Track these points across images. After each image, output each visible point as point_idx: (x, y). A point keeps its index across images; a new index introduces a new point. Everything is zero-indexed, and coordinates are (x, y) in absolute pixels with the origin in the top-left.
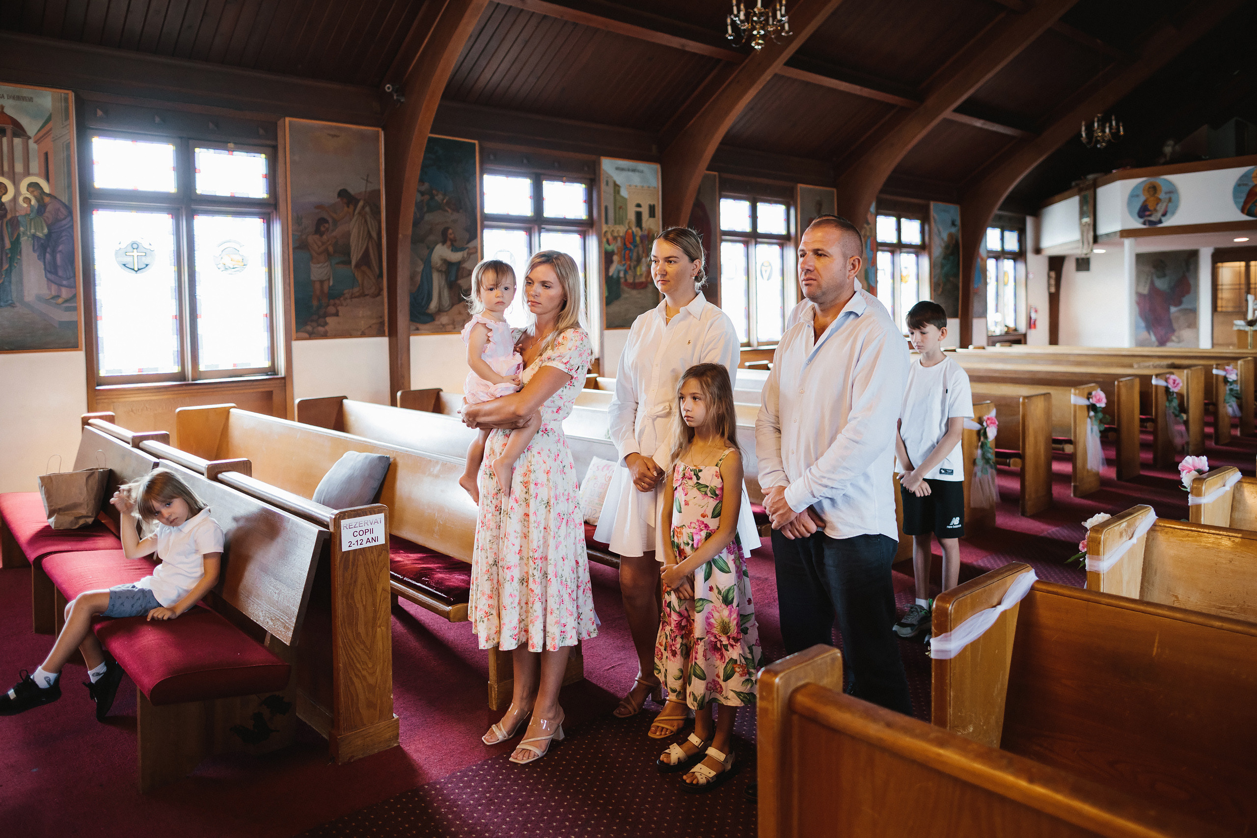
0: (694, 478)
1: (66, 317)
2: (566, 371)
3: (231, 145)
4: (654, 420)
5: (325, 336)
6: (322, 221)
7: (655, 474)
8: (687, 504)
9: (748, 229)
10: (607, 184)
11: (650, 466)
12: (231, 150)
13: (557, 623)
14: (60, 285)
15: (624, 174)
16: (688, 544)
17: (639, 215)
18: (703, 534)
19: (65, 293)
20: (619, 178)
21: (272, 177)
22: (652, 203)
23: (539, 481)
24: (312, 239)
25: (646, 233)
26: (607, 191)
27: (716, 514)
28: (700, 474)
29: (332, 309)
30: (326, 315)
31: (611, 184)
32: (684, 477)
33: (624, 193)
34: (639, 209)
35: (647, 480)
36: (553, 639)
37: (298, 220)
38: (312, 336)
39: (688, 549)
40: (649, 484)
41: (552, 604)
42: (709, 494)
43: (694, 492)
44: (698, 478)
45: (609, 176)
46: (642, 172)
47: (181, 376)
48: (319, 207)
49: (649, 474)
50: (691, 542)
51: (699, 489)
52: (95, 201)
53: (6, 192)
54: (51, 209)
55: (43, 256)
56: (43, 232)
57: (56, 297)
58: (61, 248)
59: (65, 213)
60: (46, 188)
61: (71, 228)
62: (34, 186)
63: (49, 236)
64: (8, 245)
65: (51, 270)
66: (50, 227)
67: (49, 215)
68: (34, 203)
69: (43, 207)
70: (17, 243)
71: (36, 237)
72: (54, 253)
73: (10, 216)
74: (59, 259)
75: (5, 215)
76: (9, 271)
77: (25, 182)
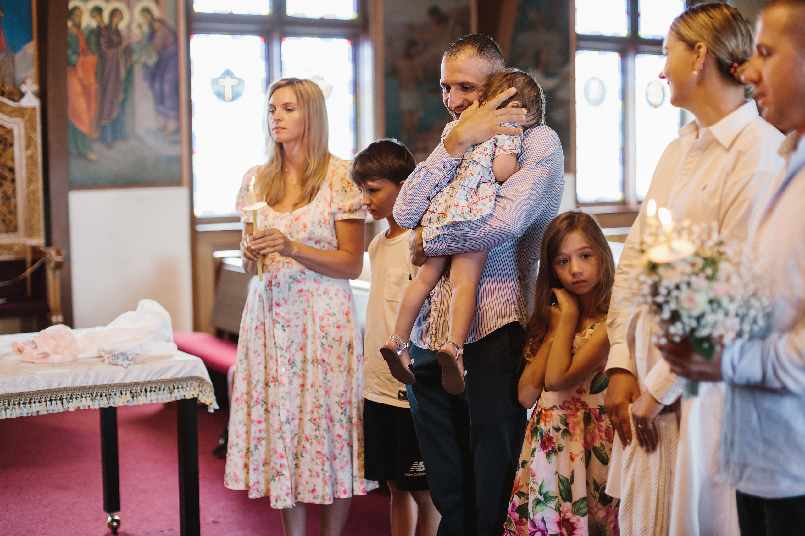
1: (172, 151)
6: (411, 44)
14: (167, 116)
19: (172, 125)
24: (403, 64)
48: (410, 27)
52: (196, 25)
53: (121, 18)
54: (159, 34)
55: (152, 86)
56: (152, 60)
57: (164, 129)
58: (169, 76)
59: (171, 39)
60: (156, 12)
61: (176, 54)
62: (146, 11)
63: (158, 64)
64: (123, 74)
65: (160, 100)
66: (160, 54)
67: (158, 41)
68: (146, 28)
69: (153, 33)
70: (130, 72)
71: (145, 66)
72: (162, 82)
73: (124, 44)
74: (167, 88)
75: (120, 43)
76: (124, 102)
77: (139, 6)
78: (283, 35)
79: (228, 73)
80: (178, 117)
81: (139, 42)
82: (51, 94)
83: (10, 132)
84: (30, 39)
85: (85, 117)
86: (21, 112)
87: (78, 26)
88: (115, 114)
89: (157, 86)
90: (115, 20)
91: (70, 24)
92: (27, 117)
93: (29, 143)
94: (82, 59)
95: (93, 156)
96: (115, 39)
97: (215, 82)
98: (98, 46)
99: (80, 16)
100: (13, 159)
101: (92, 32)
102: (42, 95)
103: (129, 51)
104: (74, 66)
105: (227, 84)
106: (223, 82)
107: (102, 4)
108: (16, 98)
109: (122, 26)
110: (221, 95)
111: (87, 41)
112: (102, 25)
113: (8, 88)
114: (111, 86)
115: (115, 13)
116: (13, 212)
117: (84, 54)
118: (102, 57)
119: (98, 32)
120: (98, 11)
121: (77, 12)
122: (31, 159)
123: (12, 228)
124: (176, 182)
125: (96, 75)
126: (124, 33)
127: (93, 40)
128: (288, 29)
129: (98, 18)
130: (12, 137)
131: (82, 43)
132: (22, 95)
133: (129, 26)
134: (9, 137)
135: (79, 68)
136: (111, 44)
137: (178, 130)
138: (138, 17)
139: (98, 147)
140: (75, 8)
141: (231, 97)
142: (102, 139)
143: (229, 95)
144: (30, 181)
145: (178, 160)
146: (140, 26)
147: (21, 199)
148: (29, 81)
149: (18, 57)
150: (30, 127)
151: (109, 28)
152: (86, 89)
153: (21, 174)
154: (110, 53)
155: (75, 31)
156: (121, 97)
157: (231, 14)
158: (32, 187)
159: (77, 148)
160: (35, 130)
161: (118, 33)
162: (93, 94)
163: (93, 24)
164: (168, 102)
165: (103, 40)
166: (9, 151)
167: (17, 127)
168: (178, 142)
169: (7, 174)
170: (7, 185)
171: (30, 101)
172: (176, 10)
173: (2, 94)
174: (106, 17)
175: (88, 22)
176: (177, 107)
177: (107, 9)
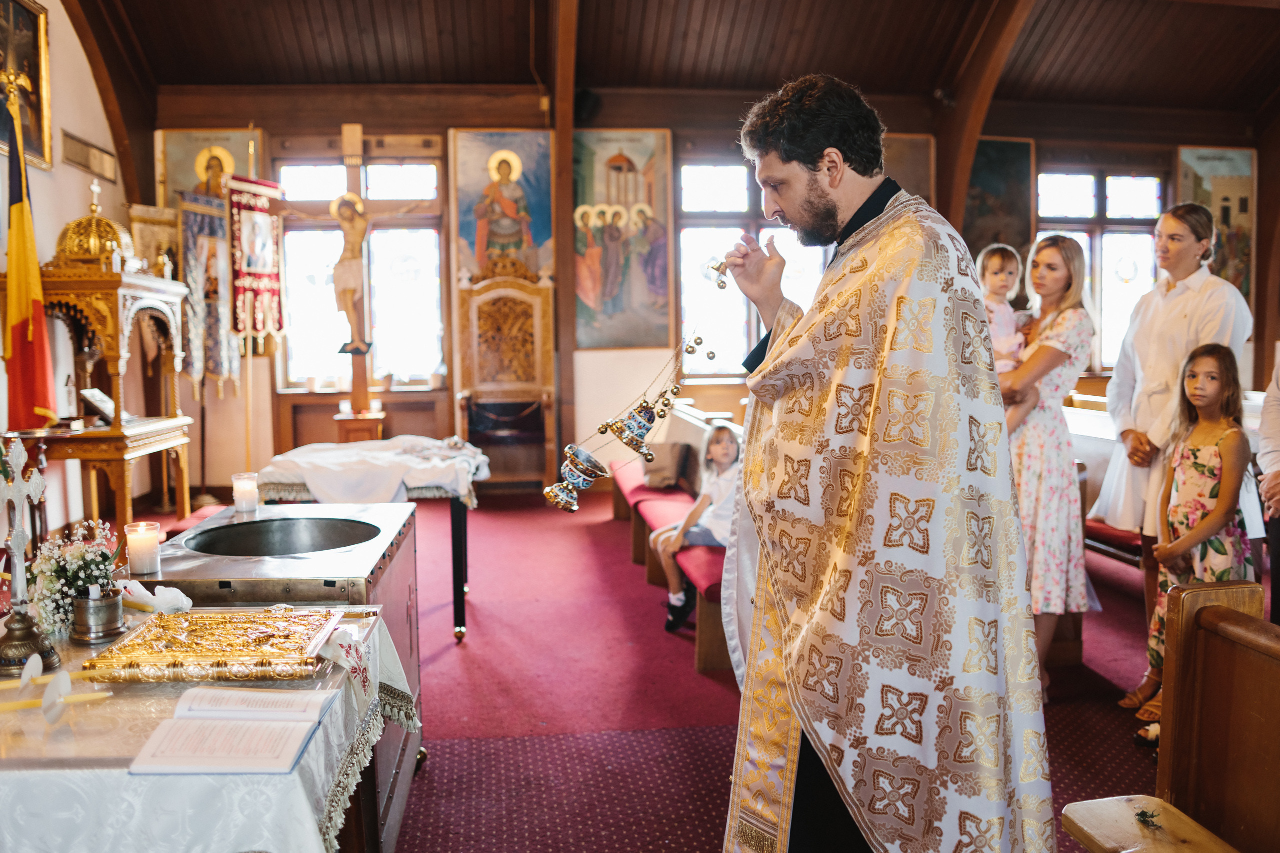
0: (1192, 457)
2: (1063, 350)
4: (1150, 396)
7: (1148, 448)
8: (1184, 483)
10: (1186, 176)
11: (1143, 440)
13: (1042, 588)
14: (658, 294)
15: (1208, 164)
16: (1182, 523)
17: (1226, 212)
18: (1199, 513)
20: (1201, 169)
22: (1243, 195)
23: (1033, 454)
25: (1234, 230)
26: (1184, 184)
27: (1214, 495)
28: (1198, 454)
31: (1191, 176)
32: (1182, 457)
33: (1207, 186)
34: (1226, 204)
35: (1140, 454)
36: (1037, 603)
39: (1182, 529)
40: (1142, 459)
41: (1038, 569)
42: (1207, 473)
43: (1193, 472)
44: (1196, 457)
45: (1188, 168)
46: (1230, 160)
49: (1141, 448)
50: (1185, 522)
51: (1196, 469)
52: (683, 221)
53: (621, 218)
54: (652, 230)
55: (645, 270)
56: (645, 250)
57: (654, 304)
58: (659, 262)
60: (649, 212)
61: (666, 245)
62: (641, 212)
63: (650, 253)
64: (622, 261)
65: (652, 280)
66: (652, 245)
67: (650, 235)
68: (641, 225)
69: (646, 228)
70: (627, 260)
71: (640, 254)
72: (653, 267)
73: (623, 237)
74: (657, 272)
75: (620, 238)
76: (622, 284)
77: (635, 208)
78: (759, 228)
80: (666, 294)
82: (563, 278)
83: (530, 306)
84: (549, 236)
85: (591, 296)
86: (538, 292)
87: (586, 225)
88: (615, 292)
89: (649, 270)
90: (616, 220)
91: (579, 224)
92: (543, 295)
93: (544, 315)
94: (590, 250)
95: (597, 324)
96: (616, 234)
98: (602, 239)
99: (587, 218)
100: (532, 327)
101: (598, 230)
102: (556, 278)
103: (626, 244)
104: (583, 256)
107: (605, 208)
108: (535, 281)
109: (621, 224)
111: (594, 236)
112: (606, 225)
113: (529, 274)
114: (612, 270)
115: (616, 215)
117: (592, 246)
118: (605, 248)
119: (602, 230)
120: (602, 214)
121: (586, 215)
122: (545, 326)
123: (530, 378)
124: (664, 345)
125: (601, 263)
126: (623, 230)
127: (598, 236)
129: (603, 219)
130: (533, 310)
131: (589, 239)
132: (540, 279)
133: (627, 225)
134: (530, 310)
135: (587, 257)
136: (613, 239)
137: (666, 305)
138: (634, 217)
140: (585, 213)
142: (604, 312)
145: (665, 328)
146: (636, 224)
147: (538, 356)
148: (547, 268)
149: (541, 250)
150: (545, 302)
151: (611, 226)
152: (591, 272)
154: (612, 245)
155: (584, 230)
156: (620, 278)
159: (584, 319)
160: (548, 305)
161: (618, 230)
162: (598, 278)
163: (599, 224)
164: (658, 283)
165: (607, 237)
166: (529, 322)
167: (537, 303)
168: (666, 314)
169: (528, 337)
170: (529, 346)
171: (546, 283)
172: (665, 210)
173: (525, 278)
174: (609, 218)
175: (594, 222)
176: (665, 286)
177: (610, 211)
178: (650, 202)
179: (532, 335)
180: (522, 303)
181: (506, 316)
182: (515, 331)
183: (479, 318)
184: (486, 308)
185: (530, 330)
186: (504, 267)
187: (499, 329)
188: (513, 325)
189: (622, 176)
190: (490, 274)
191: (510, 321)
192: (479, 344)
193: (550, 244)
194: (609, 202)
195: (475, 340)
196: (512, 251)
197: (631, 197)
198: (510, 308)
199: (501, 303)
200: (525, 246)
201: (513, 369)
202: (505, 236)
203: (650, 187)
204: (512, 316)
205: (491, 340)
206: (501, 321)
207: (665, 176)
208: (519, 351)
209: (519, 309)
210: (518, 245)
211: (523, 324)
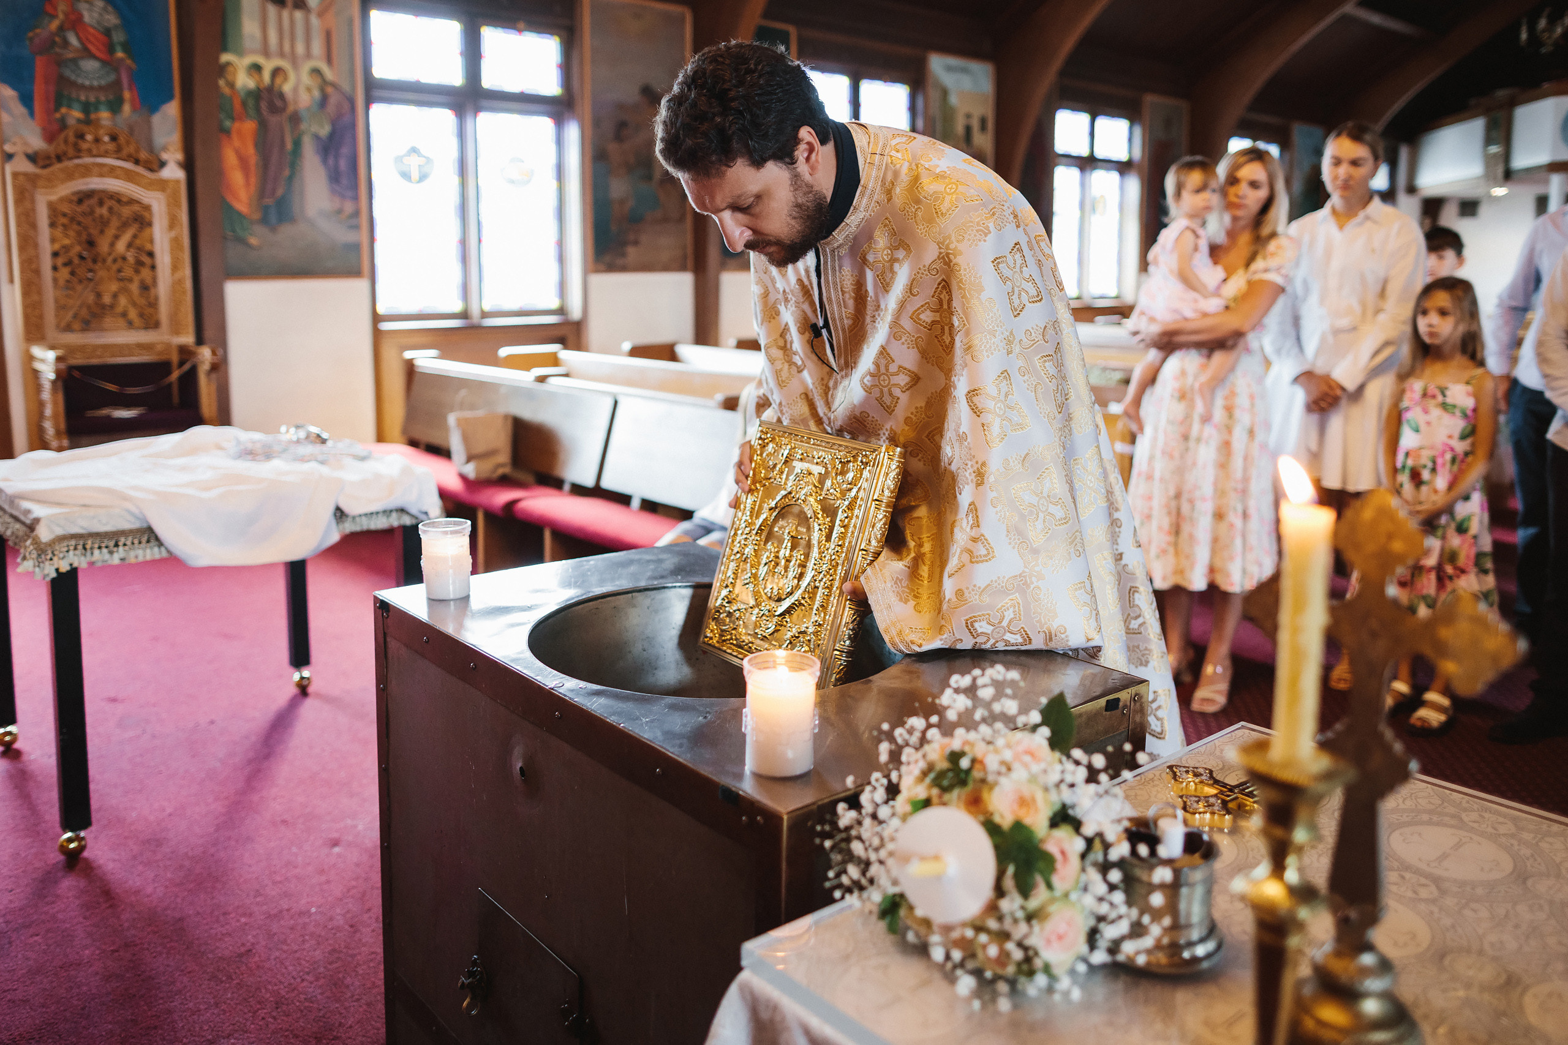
0: (1440, 396)
1: (349, 237)
3: (521, 25)
5: (624, 269)
6: (622, 125)
8: (1428, 424)
9: (1085, 152)
10: (934, 89)
12: (520, 31)
14: (343, 197)
15: (954, 75)
16: (1425, 467)
17: (968, 129)
18: (1448, 456)
19: (349, 207)
20: (947, 79)
21: (567, 68)
22: (985, 114)
24: (612, 147)
26: (932, 99)
27: (1463, 437)
28: (1447, 392)
29: (632, 237)
30: (624, 244)
31: (939, 89)
32: (1425, 396)
33: (953, 101)
34: (968, 120)
37: (597, 123)
38: (611, 268)
39: (1425, 474)
42: (1458, 414)
44: (1445, 396)
45: (936, 79)
47: (464, 315)
48: (621, 107)
49: (1332, 393)
50: (1431, 466)
51: (1444, 409)
52: (377, 93)
53: (286, 79)
54: (333, 100)
55: (325, 161)
56: (325, 130)
57: (339, 211)
58: (345, 150)
59: (346, 106)
60: (329, 74)
61: (353, 126)
62: (316, 72)
63: (332, 136)
64: (289, 146)
65: (334, 177)
66: (334, 123)
67: (331, 108)
68: (316, 94)
69: (324, 99)
70: (297, 144)
71: (317, 137)
72: (337, 157)
73: (291, 108)
74: (343, 164)
75: (284, 109)
76: (291, 178)
77: (306, 67)
78: (477, 110)
79: (414, 150)
80: (356, 198)
81: (308, 109)
82: (199, 164)
83: (148, 208)
84: (171, 98)
85: (243, 194)
86: (161, 185)
87: (231, 85)
88: (280, 192)
89: (331, 161)
90: (278, 81)
91: (221, 83)
92: (169, 191)
93: (173, 223)
94: (237, 125)
95: (253, 241)
96: (279, 103)
97: (399, 160)
98: (258, 110)
99: (234, 74)
100: (151, 241)
101: (250, 93)
102: (189, 165)
103: (295, 119)
104: (227, 132)
105: (414, 162)
106: (406, 160)
107: (260, 60)
108: (155, 167)
109: (287, 88)
110: (406, 176)
111: (244, 104)
112: (261, 86)
113: (143, 155)
114: (274, 159)
115: (277, 72)
116: (153, 304)
117: (240, 119)
118: (263, 125)
119: (257, 94)
120: (256, 68)
121: (231, 69)
122: (176, 242)
123: (151, 323)
124: (354, 272)
125: (256, 145)
126: (289, 98)
127: (251, 103)
128: (485, 103)
129: (256, 76)
130: (151, 214)
131: (237, 105)
132: (162, 164)
133: (295, 89)
134: (146, 214)
135: (234, 136)
136: (274, 110)
137: (356, 214)
138: (306, 79)
139: (259, 229)
140: (228, 64)
141: (418, 179)
142: (264, 221)
143: (415, 175)
144: (175, 267)
145: (356, 247)
146: (309, 90)
147: (163, 289)
148: (171, 149)
149: (156, 119)
150: (173, 203)
151: (270, 89)
152: (243, 161)
153: (163, 259)
154: (273, 120)
155: (226, 91)
156: (287, 172)
157: (418, 82)
158: (178, 275)
159: (234, 231)
160: (179, 206)
161: (281, 96)
162: (253, 168)
163: (251, 84)
164: (345, 181)
165: (264, 105)
166: (147, 231)
167: (157, 203)
168: (357, 227)
169: (145, 259)
170: (145, 273)
171: (173, 172)
172: (352, 72)
173: (137, 162)
174: (266, 76)
175: (244, 81)
176: (355, 186)
177: (268, 66)
178: (329, 60)
179: (151, 254)
180: (132, 201)
181: (104, 223)
182: (121, 246)
183: (52, 225)
184: (65, 208)
185: (148, 247)
186: (97, 140)
187: (91, 243)
188: (117, 237)
189: (285, 14)
190: (71, 152)
191: (111, 232)
192: (55, 268)
193: (172, 110)
194: (266, 53)
195: (46, 262)
196: (104, 116)
197: (300, 49)
198: (110, 209)
199: (93, 201)
200: (127, 108)
201: (119, 309)
202: (91, 88)
203: (328, 36)
204: (115, 223)
205: (76, 261)
206: (94, 232)
207: (350, 22)
208: (130, 280)
209: (126, 211)
210: (115, 106)
211: (135, 236)
